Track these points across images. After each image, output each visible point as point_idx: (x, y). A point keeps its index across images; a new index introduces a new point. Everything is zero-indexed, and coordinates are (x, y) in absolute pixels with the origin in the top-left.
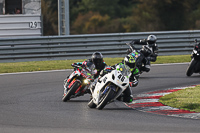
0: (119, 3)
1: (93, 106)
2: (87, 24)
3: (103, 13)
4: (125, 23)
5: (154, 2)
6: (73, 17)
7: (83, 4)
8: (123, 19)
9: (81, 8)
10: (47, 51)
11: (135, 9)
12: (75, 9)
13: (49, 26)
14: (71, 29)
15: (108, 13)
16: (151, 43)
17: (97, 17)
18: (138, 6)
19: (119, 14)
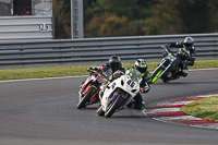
0: (138, 3)
1: (102, 113)
2: (103, 27)
3: (120, 15)
4: (144, 25)
5: (176, 2)
6: (87, 19)
7: (98, 5)
8: (142, 21)
9: (96, 8)
10: (58, 55)
11: (155, 10)
12: (90, 10)
13: (61, 29)
14: (85, 32)
15: (125, 14)
16: (188, 45)
17: (113, 18)
18: (158, 6)
19: (137, 16)
